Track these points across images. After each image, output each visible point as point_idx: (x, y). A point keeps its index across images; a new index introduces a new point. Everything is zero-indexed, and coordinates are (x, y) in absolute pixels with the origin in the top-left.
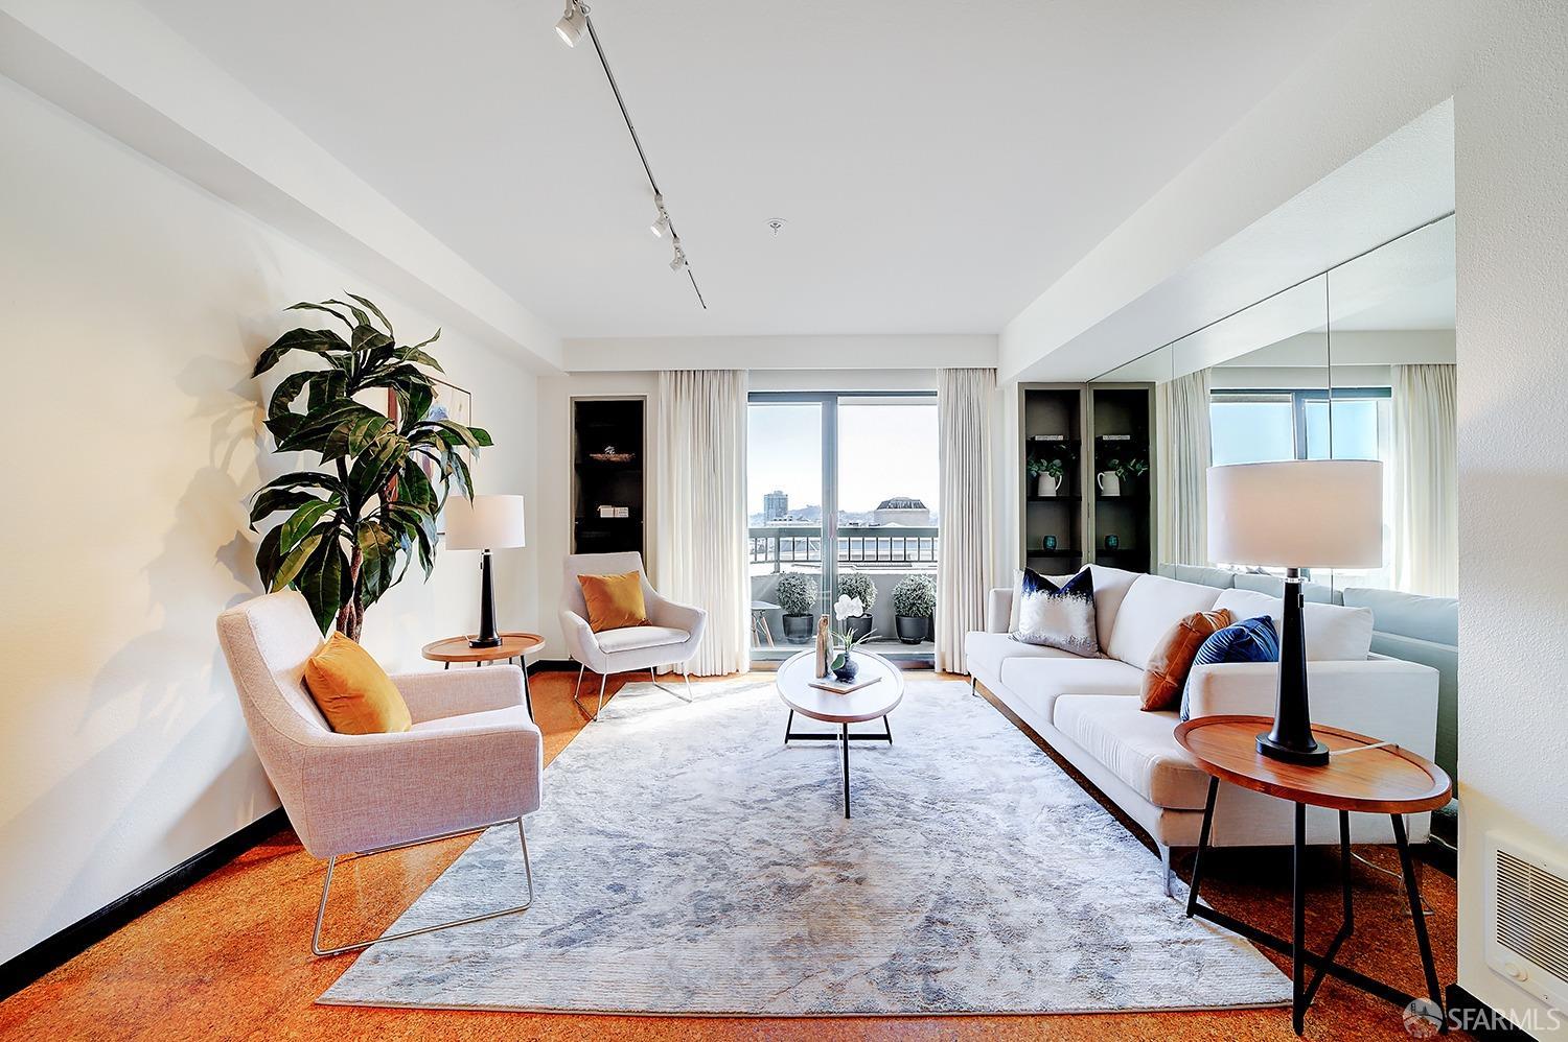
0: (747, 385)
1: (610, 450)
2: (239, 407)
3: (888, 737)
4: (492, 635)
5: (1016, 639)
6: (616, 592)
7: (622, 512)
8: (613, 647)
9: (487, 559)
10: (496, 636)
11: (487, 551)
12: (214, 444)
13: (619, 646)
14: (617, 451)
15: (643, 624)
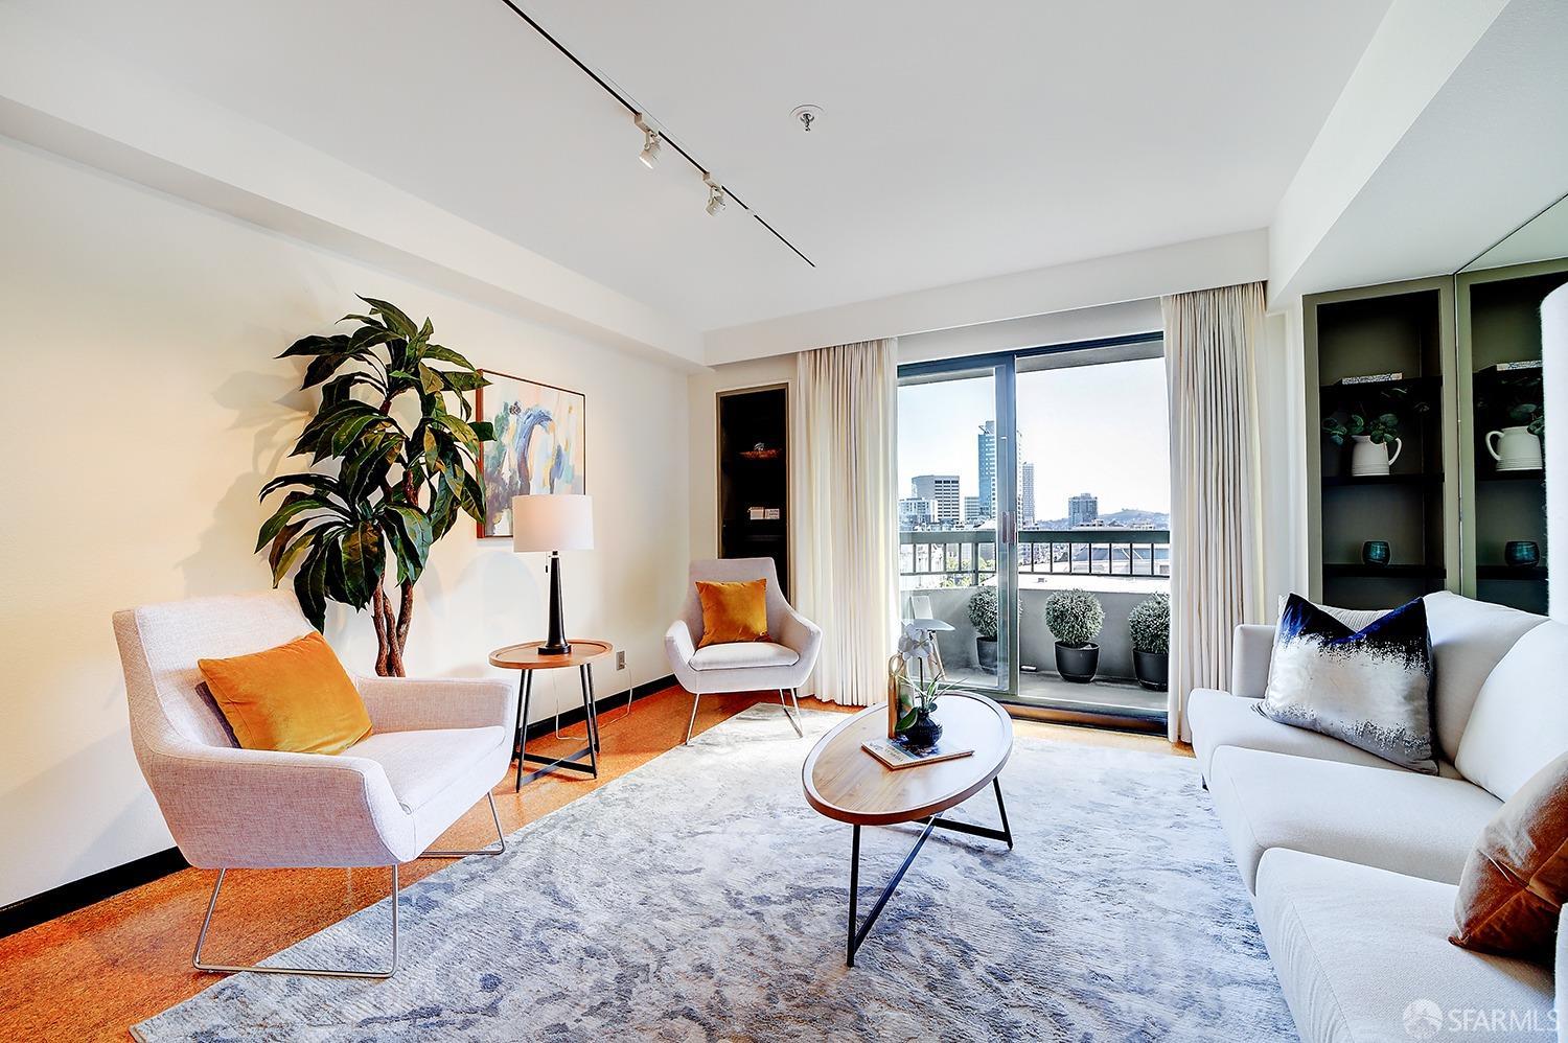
0: (896, 357)
1: (759, 446)
2: (287, 418)
3: (1005, 836)
4: (559, 642)
5: (1263, 714)
6: (731, 601)
7: (773, 514)
8: (704, 664)
9: (555, 562)
10: (562, 642)
11: (555, 553)
12: (257, 453)
13: (710, 663)
14: (766, 449)
15: (760, 639)
